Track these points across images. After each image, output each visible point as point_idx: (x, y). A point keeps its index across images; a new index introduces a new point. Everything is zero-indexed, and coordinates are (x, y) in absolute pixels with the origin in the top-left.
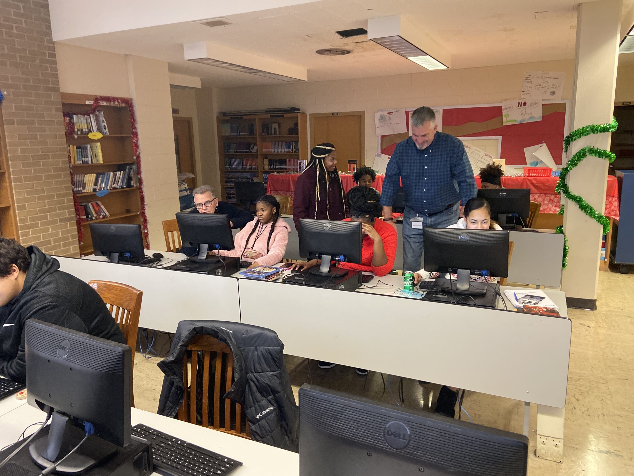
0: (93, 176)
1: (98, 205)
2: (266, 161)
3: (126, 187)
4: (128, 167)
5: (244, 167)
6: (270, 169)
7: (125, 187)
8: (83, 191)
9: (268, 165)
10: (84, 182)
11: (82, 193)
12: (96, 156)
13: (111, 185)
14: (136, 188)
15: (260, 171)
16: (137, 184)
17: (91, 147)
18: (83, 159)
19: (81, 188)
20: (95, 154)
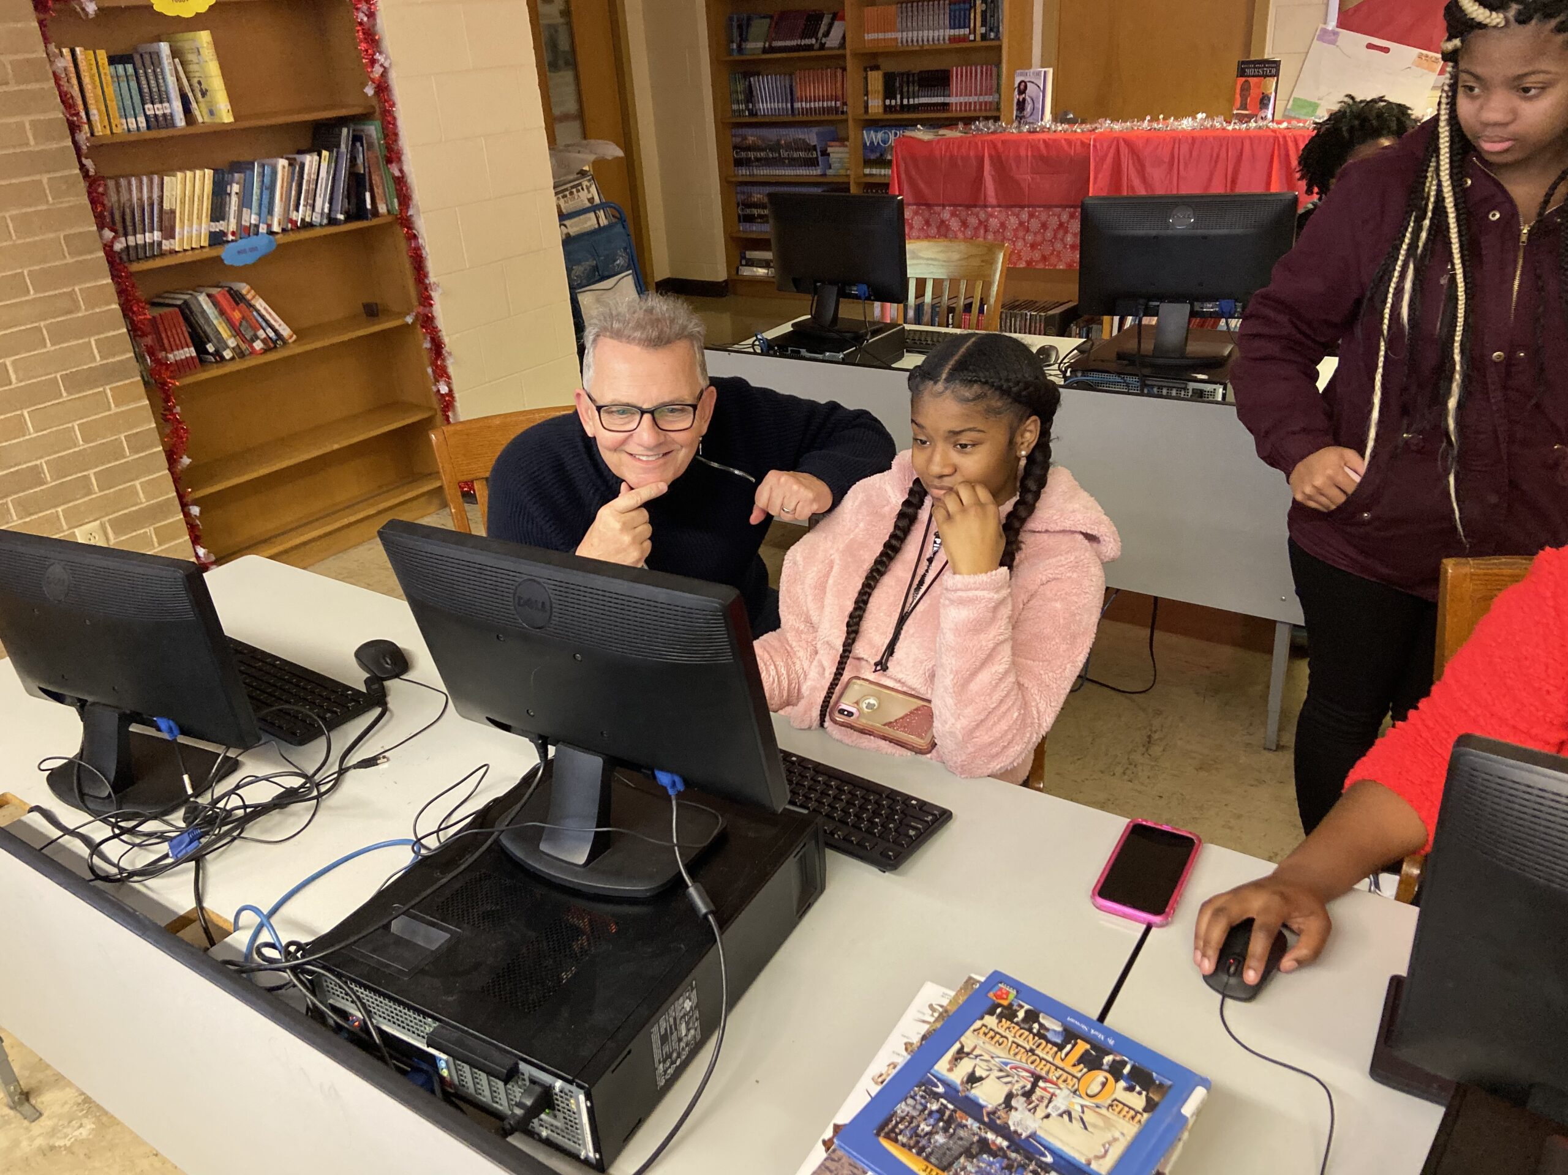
0: (203, 180)
1: (237, 298)
2: (876, 80)
3: (349, 218)
4: (345, 131)
5: (797, 105)
6: (888, 109)
7: (341, 217)
8: (166, 245)
9: (881, 96)
10: (166, 206)
11: (162, 254)
12: (204, 94)
13: (286, 211)
14: (390, 219)
15: (854, 120)
16: (392, 203)
17: (175, 53)
18: (150, 109)
19: (157, 235)
20: (200, 83)
